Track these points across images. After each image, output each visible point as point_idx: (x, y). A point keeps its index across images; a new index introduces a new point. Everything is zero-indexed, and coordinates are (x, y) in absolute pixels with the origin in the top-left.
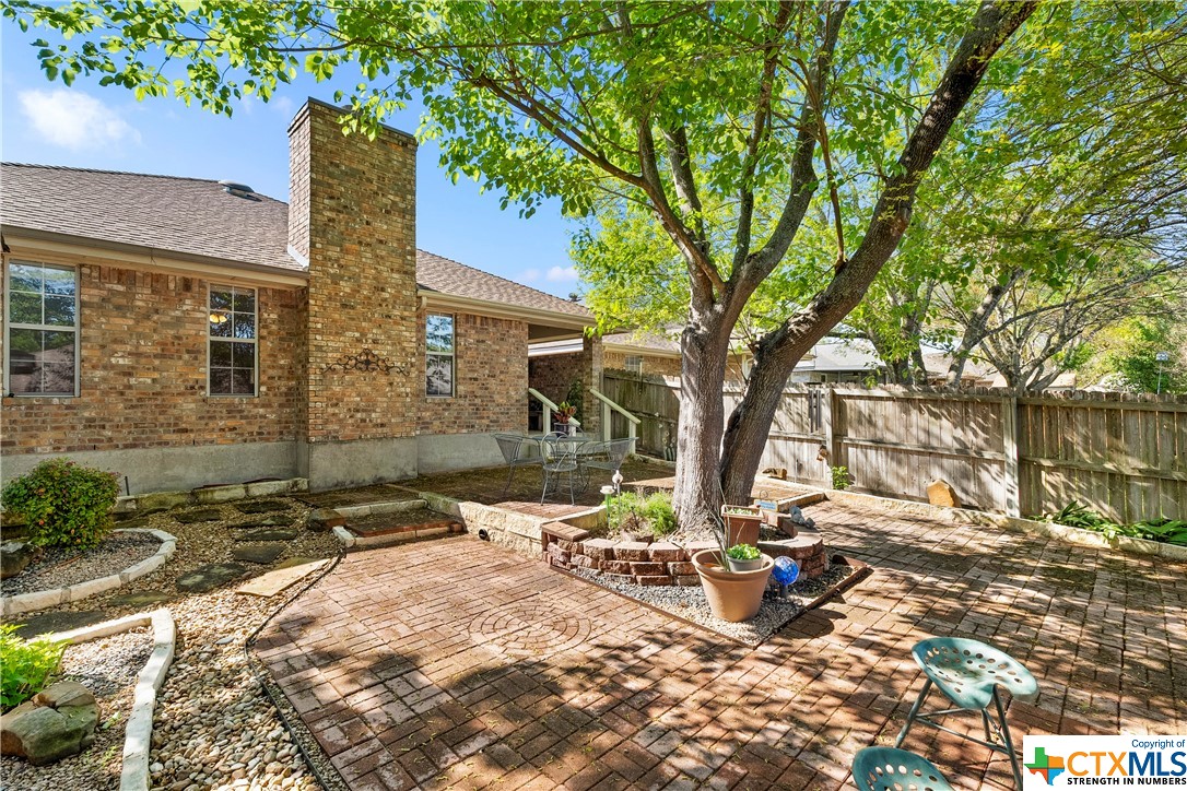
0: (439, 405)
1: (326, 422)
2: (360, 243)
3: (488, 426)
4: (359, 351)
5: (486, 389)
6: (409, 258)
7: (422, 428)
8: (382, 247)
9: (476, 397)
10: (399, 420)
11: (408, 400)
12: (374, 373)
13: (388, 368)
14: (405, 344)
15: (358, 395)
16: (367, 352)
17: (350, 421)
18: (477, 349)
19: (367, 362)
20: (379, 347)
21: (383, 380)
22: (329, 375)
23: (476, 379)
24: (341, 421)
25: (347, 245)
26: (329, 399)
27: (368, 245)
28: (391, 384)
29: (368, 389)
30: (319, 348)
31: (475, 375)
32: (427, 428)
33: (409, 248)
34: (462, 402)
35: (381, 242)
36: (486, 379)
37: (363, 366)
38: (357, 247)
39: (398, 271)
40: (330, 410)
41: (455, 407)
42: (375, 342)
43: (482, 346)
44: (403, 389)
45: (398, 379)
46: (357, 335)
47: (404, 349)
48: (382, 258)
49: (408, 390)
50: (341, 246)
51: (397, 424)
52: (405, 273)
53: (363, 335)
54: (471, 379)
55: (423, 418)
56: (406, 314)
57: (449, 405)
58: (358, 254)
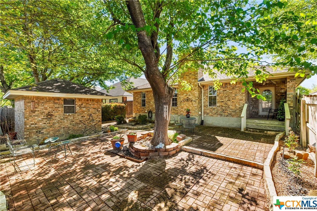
0: (211, 109)
1: (181, 112)
2: (186, 76)
3: (227, 115)
4: (186, 97)
5: (227, 104)
6: (196, 75)
7: (206, 114)
8: (191, 75)
9: (223, 107)
10: (194, 112)
11: (196, 107)
12: (189, 102)
13: (192, 101)
14: (195, 95)
15: (186, 106)
16: (188, 98)
17: (185, 112)
18: (223, 93)
19: (188, 100)
20: (190, 96)
21: (191, 103)
22: (181, 103)
23: (223, 102)
24: (183, 111)
25: (184, 77)
26: (181, 107)
27: (188, 75)
28: (192, 104)
29: (188, 105)
30: (180, 98)
31: (223, 100)
32: (208, 114)
33: (196, 73)
34: (218, 108)
35: (190, 74)
36: (227, 102)
37: (187, 101)
38: (186, 77)
39: (194, 79)
40: (181, 109)
41: (216, 109)
42: (189, 95)
43: (225, 92)
44: (195, 105)
45: (194, 103)
46: (186, 94)
47: (195, 96)
48: (191, 77)
49: (196, 105)
50: (183, 77)
51: (194, 113)
52: (195, 79)
53: (187, 94)
54: (221, 102)
55: (207, 112)
56: (196, 88)
57: (214, 109)
58: (186, 78)
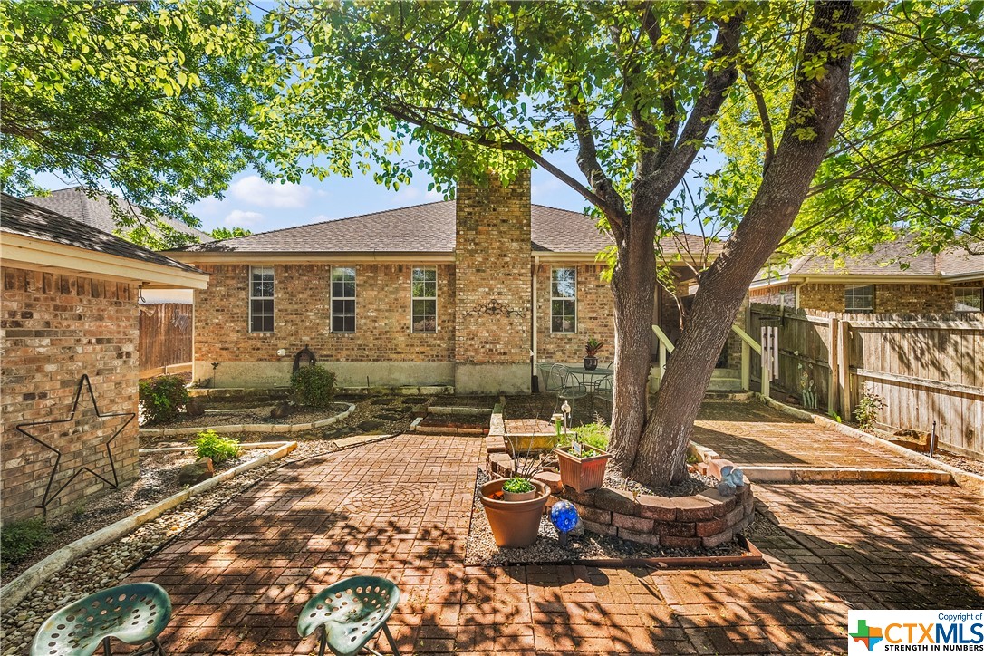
0: (561, 339)
1: (466, 350)
2: (489, 225)
3: (607, 358)
4: (488, 301)
5: (606, 326)
6: (525, 229)
7: (546, 357)
8: (505, 224)
9: (595, 333)
10: (517, 350)
11: (525, 335)
12: (499, 316)
13: (509, 312)
14: (522, 294)
15: (488, 332)
16: (494, 302)
17: (482, 350)
18: (596, 293)
19: (494, 309)
20: (503, 297)
21: (505, 321)
22: (468, 319)
23: (595, 318)
24: (476, 349)
25: (480, 228)
26: (468, 335)
27: (495, 225)
28: (511, 324)
29: (495, 328)
30: (462, 301)
31: (595, 315)
32: (551, 357)
33: (525, 221)
34: (582, 337)
35: (504, 221)
36: (605, 318)
37: (490, 312)
38: (487, 229)
39: (517, 240)
40: (469, 342)
41: (575, 341)
42: (499, 294)
43: (602, 290)
44: (520, 328)
45: (517, 320)
46: (487, 290)
47: (521, 298)
48: (505, 232)
49: (524, 328)
50: (476, 230)
51: (516, 354)
52: (523, 240)
53: (491, 289)
54: (591, 318)
55: (548, 350)
56: (523, 271)
57: (570, 339)
58: (488, 233)
